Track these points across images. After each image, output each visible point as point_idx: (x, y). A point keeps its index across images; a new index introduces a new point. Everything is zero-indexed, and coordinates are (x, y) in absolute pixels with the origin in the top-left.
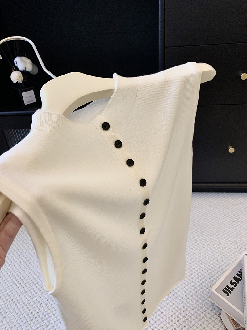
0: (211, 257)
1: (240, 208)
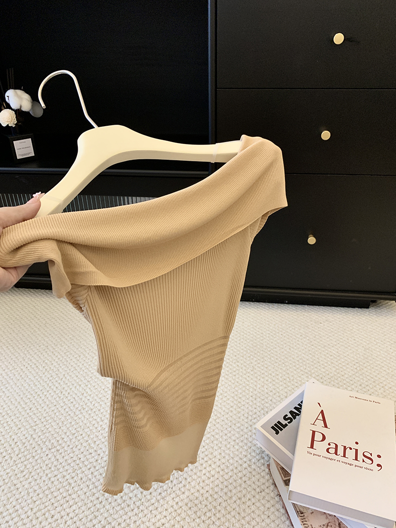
0: (271, 391)
1: (325, 327)
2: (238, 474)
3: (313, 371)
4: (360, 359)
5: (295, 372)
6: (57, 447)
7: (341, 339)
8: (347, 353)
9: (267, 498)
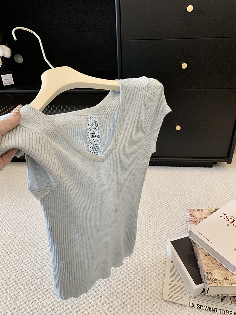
1: (188, 177)
2: (141, 257)
3: (181, 201)
4: (208, 194)
5: (171, 202)
6: (38, 247)
7: (197, 183)
8: (201, 191)
9: (158, 269)
